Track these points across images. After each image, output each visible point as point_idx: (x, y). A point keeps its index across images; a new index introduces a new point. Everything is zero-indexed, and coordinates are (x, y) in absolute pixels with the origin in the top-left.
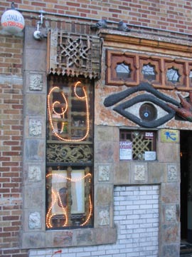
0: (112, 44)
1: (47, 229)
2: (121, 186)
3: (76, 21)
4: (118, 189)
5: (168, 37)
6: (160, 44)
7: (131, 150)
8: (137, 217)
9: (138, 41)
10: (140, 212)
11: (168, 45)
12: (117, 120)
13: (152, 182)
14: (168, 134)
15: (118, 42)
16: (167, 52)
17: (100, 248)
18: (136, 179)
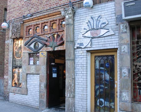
0: (27, 23)
1: (12, 86)
2: (29, 74)
3: (20, 19)
4: (28, 75)
5: (45, 12)
6: (39, 18)
7: (33, 61)
8: (33, 86)
9: (32, 19)
10: (34, 84)
11: (41, 17)
12: (27, 50)
13: (37, 73)
14: (42, 53)
15: (28, 22)
16: (43, 19)
17: (24, 95)
18: (32, 72)
